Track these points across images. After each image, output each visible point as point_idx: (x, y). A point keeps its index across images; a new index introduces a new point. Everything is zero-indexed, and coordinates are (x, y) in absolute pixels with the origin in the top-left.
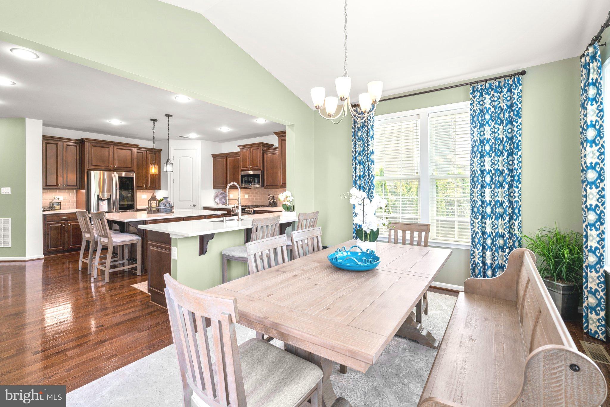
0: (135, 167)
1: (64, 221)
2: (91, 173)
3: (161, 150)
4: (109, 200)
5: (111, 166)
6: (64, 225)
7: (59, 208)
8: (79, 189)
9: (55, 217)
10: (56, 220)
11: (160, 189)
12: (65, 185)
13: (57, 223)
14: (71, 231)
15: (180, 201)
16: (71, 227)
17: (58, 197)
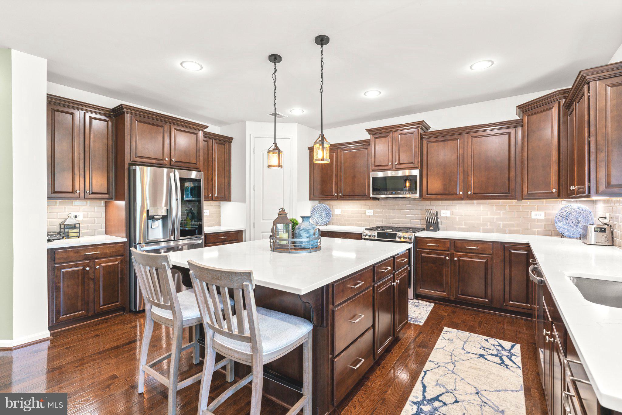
0: (201, 163)
1: (88, 260)
2: (135, 170)
3: (232, 139)
4: (164, 218)
5: (167, 159)
6: (88, 269)
7: (77, 234)
8: (111, 199)
9: (72, 254)
10: (73, 259)
11: (229, 200)
12: (88, 192)
13: (75, 266)
14: (101, 280)
15: (264, 219)
16: (101, 269)
17: (74, 214)
